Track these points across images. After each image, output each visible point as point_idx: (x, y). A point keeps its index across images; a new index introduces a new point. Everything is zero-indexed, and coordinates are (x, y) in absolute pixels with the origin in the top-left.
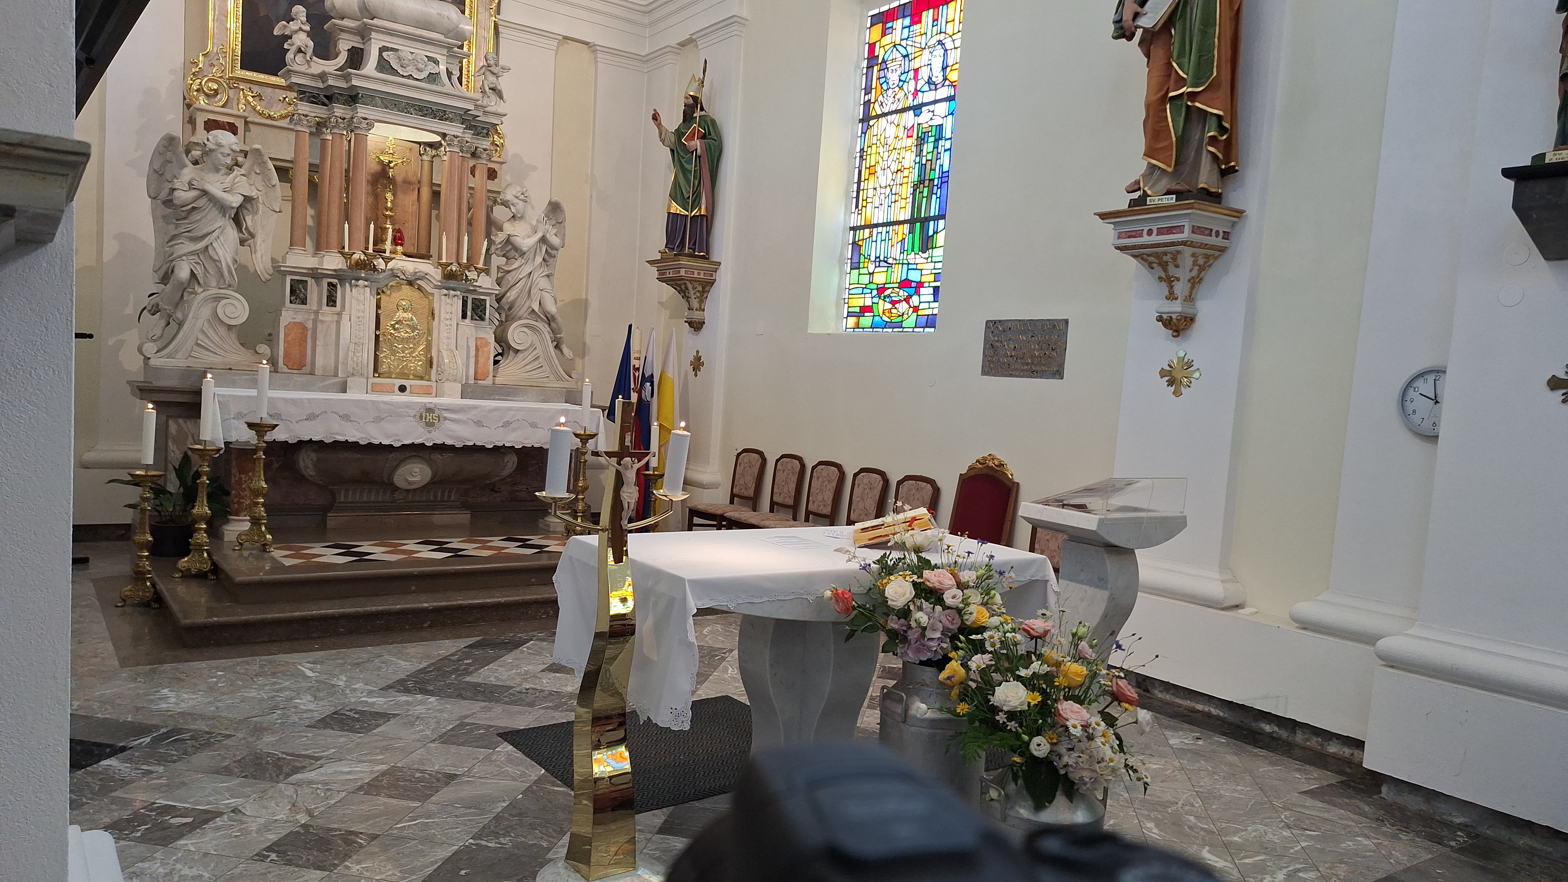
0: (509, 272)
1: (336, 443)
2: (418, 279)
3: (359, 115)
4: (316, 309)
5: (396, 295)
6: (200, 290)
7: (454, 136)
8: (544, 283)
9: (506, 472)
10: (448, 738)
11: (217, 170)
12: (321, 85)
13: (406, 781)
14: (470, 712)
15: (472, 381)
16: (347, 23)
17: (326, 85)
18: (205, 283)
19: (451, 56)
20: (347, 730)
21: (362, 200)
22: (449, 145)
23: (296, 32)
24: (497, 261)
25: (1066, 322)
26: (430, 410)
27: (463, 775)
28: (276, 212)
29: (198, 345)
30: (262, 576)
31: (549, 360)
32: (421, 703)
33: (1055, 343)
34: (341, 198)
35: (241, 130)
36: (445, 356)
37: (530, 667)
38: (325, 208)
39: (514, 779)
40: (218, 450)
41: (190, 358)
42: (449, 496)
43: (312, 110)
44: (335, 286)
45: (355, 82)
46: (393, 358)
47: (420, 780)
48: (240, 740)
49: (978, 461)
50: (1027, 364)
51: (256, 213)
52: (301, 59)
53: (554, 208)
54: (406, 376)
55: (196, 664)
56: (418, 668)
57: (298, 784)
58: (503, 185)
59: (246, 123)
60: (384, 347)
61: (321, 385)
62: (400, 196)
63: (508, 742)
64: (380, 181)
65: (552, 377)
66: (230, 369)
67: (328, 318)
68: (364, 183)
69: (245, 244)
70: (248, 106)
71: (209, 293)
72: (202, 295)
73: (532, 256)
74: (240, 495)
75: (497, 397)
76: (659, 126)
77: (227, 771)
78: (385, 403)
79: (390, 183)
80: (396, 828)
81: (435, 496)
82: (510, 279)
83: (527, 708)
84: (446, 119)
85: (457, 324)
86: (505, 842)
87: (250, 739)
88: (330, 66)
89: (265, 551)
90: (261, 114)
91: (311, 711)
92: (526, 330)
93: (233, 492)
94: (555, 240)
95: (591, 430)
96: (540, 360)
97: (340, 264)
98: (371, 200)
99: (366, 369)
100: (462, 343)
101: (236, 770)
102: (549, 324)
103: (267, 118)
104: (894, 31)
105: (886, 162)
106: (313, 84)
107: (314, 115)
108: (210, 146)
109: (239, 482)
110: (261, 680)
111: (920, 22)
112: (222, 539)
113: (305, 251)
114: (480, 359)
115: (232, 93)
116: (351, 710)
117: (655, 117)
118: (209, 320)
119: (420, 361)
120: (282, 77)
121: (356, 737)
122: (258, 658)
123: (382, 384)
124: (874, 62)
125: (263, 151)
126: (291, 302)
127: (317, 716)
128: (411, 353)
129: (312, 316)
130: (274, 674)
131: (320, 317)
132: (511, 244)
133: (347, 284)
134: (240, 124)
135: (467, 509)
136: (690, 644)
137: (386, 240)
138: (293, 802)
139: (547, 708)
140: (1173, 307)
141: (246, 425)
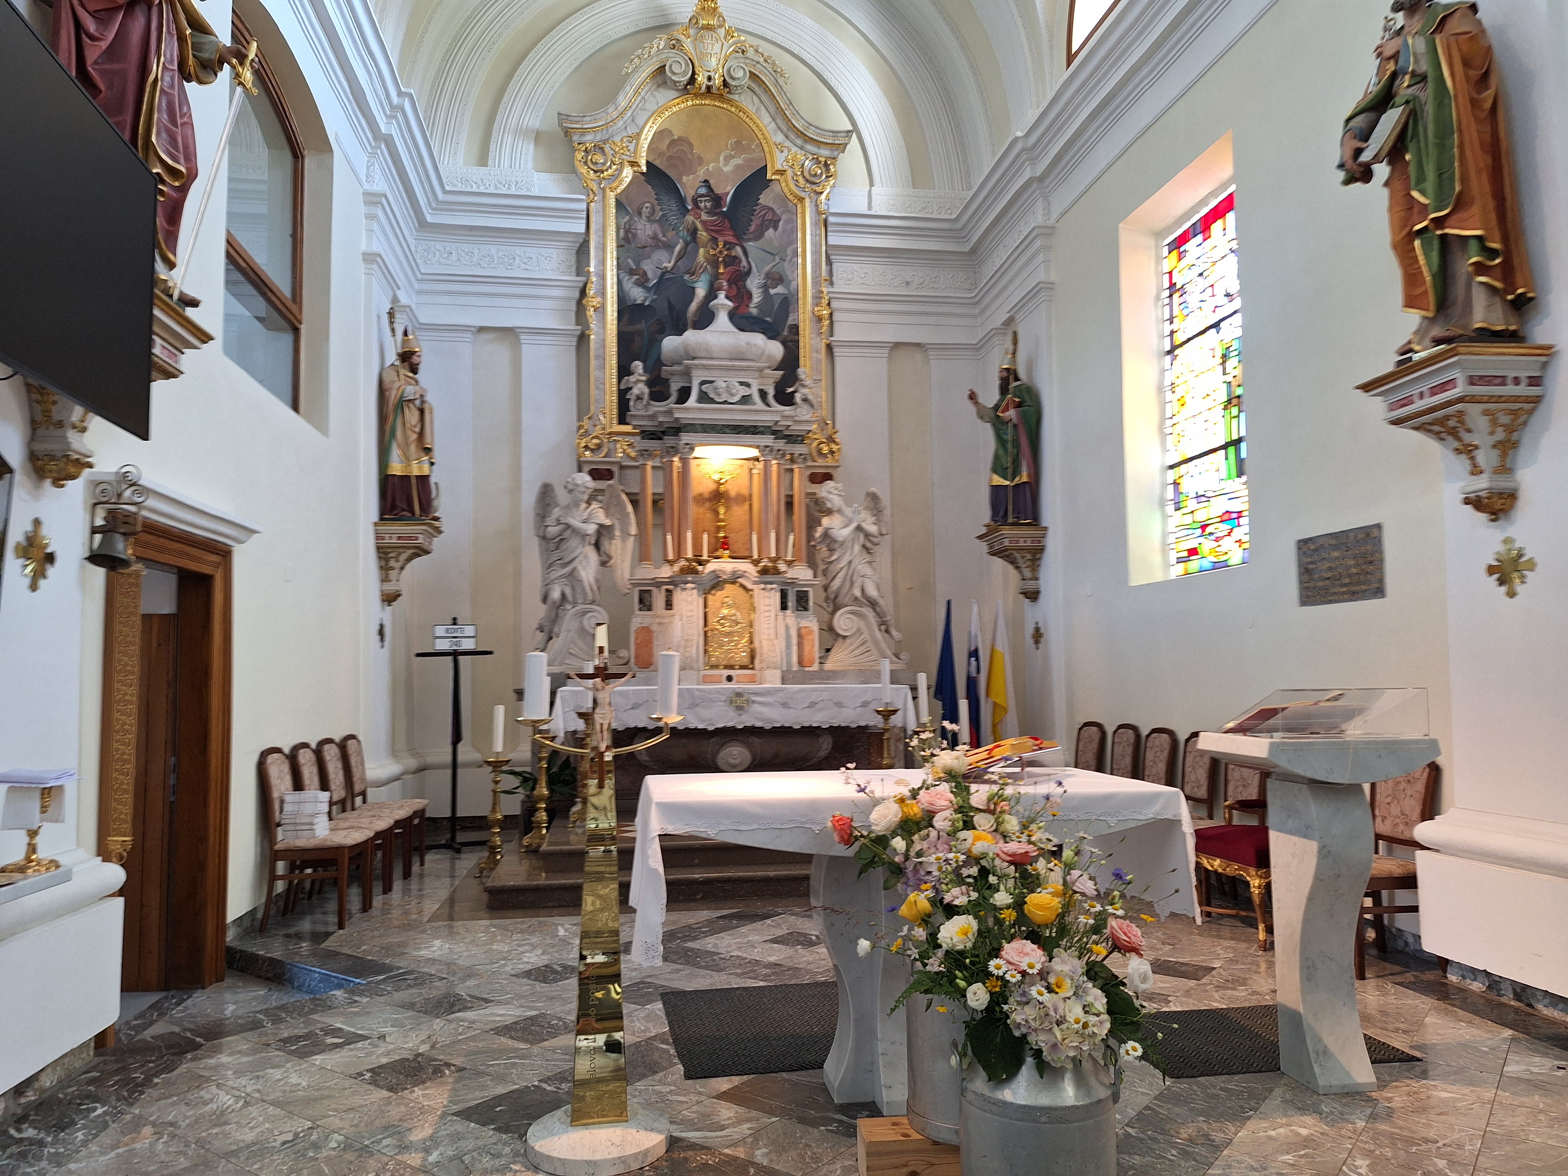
0: (832, 562)
2: (738, 578)
3: (682, 442)
4: (660, 613)
6: (570, 607)
7: (766, 446)
8: (865, 570)
9: (823, 754)
11: (578, 506)
12: (655, 423)
14: (659, 973)
15: (794, 668)
17: (658, 423)
18: (573, 601)
19: (763, 377)
20: (539, 981)
22: (764, 455)
23: (635, 383)
25: (1378, 526)
26: (739, 695)
28: (632, 535)
29: (570, 653)
31: (876, 643)
33: (1371, 555)
35: (616, 475)
36: (765, 646)
37: (756, 938)
39: (632, 1034)
43: (653, 445)
44: (671, 591)
45: (677, 415)
46: (720, 651)
47: (551, 1026)
48: (448, 982)
51: (612, 538)
52: (641, 405)
53: (872, 499)
54: (731, 667)
57: (450, 1021)
59: (620, 467)
60: (713, 643)
62: (733, 508)
63: (662, 1001)
64: (715, 498)
67: (666, 621)
69: (607, 565)
70: (624, 453)
71: (578, 609)
73: (850, 545)
75: (819, 681)
76: (976, 403)
77: (411, 1006)
79: (724, 500)
82: (833, 570)
84: (761, 433)
85: (776, 615)
87: (456, 983)
90: (634, 458)
91: (528, 963)
94: (872, 528)
96: (868, 644)
99: (696, 661)
100: (781, 632)
101: (419, 1005)
102: (873, 609)
104: (1188, 252)
106: (651, 424)
107: (655, 449)
108: (570, 487)
111: (1210, 236)
113: (649, 565)
115: (611, 445)
116: (561, 964)
117: (972, 396)
118: (578, 631)
119: (744, 652)
122: (535, 919)
124: (1174, 289)
126: (639, 610)
127: (529, 968)
128: (736, 645)
129: (658, 621)
130: (533, 932)
131: (661, 621)
132: (830, 537)
133: (681, 589)
134: (614, 469)
138: (432, 1034)
140: (1482, 483)
141: (575, 716)
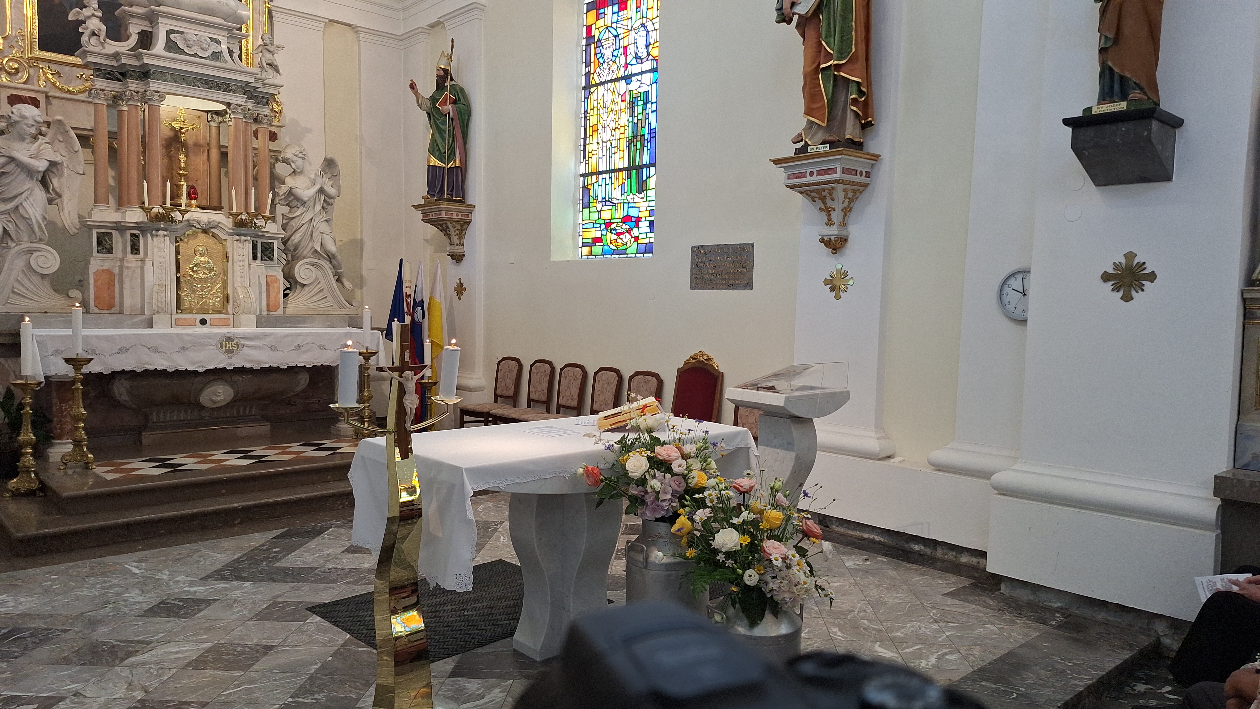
0: (293, 218)
1: (146, 371)
2: (212, 228)
3: (152, 89)
4: (121, 257)
5: (192, 243)
6: (13, 245)
7: (237, 105)
8: (324, 227)
9: (299, 388)
10: (263, 616)
11: (23, 139)
12: (115, 64)
13: (229, 654)
14: (281, 592)
15: (265, 313)
16: (135, 9)
17: (119, 63)
18: (17, 238)
19: (231, 37)
20: (173, 616)
21: (158, 162)
22: (233, 112)
23: (89, 17)
24: (281, 210)
25: (753, 245)
26: (229, 339)
27: (279, 645)
28: (81, 174)
29: (14, 293)
30: (86, 490)
31: (332, 291)
32: (238, 588)
33: (745, 262)
34: (139, 160)
35: (43, 103)
36: (240, 292)
37: (331, 550)
38: (125, 170)
39: (324, 645)
40: (39, 384)
41: (7, 305)
42: (251, 411)
43: (108, 85)
44: (137, 236)
45: (146, 61)
46: (193, 296)
47: (241, 653)
48: (77, 633)
49: (691, 357)
50: (725, 279)
51: (61, 176)
52: (95, 41)
53: (330, 164)
54: (205, 311)
55: (31, 571)
56: (232, 559)
57: (132, 666)
58: (283, 146)
59: (47, 97)
60: (185, 288)
61: (130, 322)
62: (192, 157)
63: (316, 614)
64: (174, 145)
65: (335, 306)
66: (46, 312)
67: (133, 265)
68: (159, 148)
69: (53, 203)
70: (49, 82)
71: (22, 246)
72: (15, 249)
73: (312, 204)
74: (61, 421)
75: (288, 325)
76: (416, 93)
77: (67, 661)
78: (188, 335)
79: (182, 147)
80: (224, 695)
81: (238, 412)
82: (294, 225)
83: (330, 585)
84: (230, 91)
85: (249, 265)
86: (319, 697)
87: (86, 632)
88: (123, 47)
89: (87, 468)
90: (61, 90)
91: (139, 603)
92: (311, 267)
93: (55, 419)
94: (332, 191)
95: (372, 349)
96: (325, 292)
97: (141, 217)
98: (165, 161)
99: (169, 305)
100: (255, 280)
101: (75, 659)
102: (331, 262)
103: (66, 93)
104: (606, 16)
105: (605, 122)
106: (107, 62)
107: (109, 89)
108: (15, 118)
109: (61, 410)
110: (92, 580)
111: (626, 8)
112: (48, 461)
113: (108, 207)
114: (271, 293)
115: (32, 71)
116: (175, 599)
117: (413, 87)
118: (23, 270)
119: (217, 297)
120: (79, 56)
121: (182, 622)
122: (87, 561)
123: (185, 319)
124: (592, 41)
125: (65, 122)
126: (98, 252)
127: (146, 607)
128: (209, 292)
129: (118, 263)
130: (103, 574)
131: (126, 264)
132: (293, 195)
133: (149, 235)
134: (41, 98)
135: (268, 421)
136: (470, 521)
137: (182, 195)
138: (129, 681)
139: (349, 583)
140: (833, 231)
141: (64, 361)
